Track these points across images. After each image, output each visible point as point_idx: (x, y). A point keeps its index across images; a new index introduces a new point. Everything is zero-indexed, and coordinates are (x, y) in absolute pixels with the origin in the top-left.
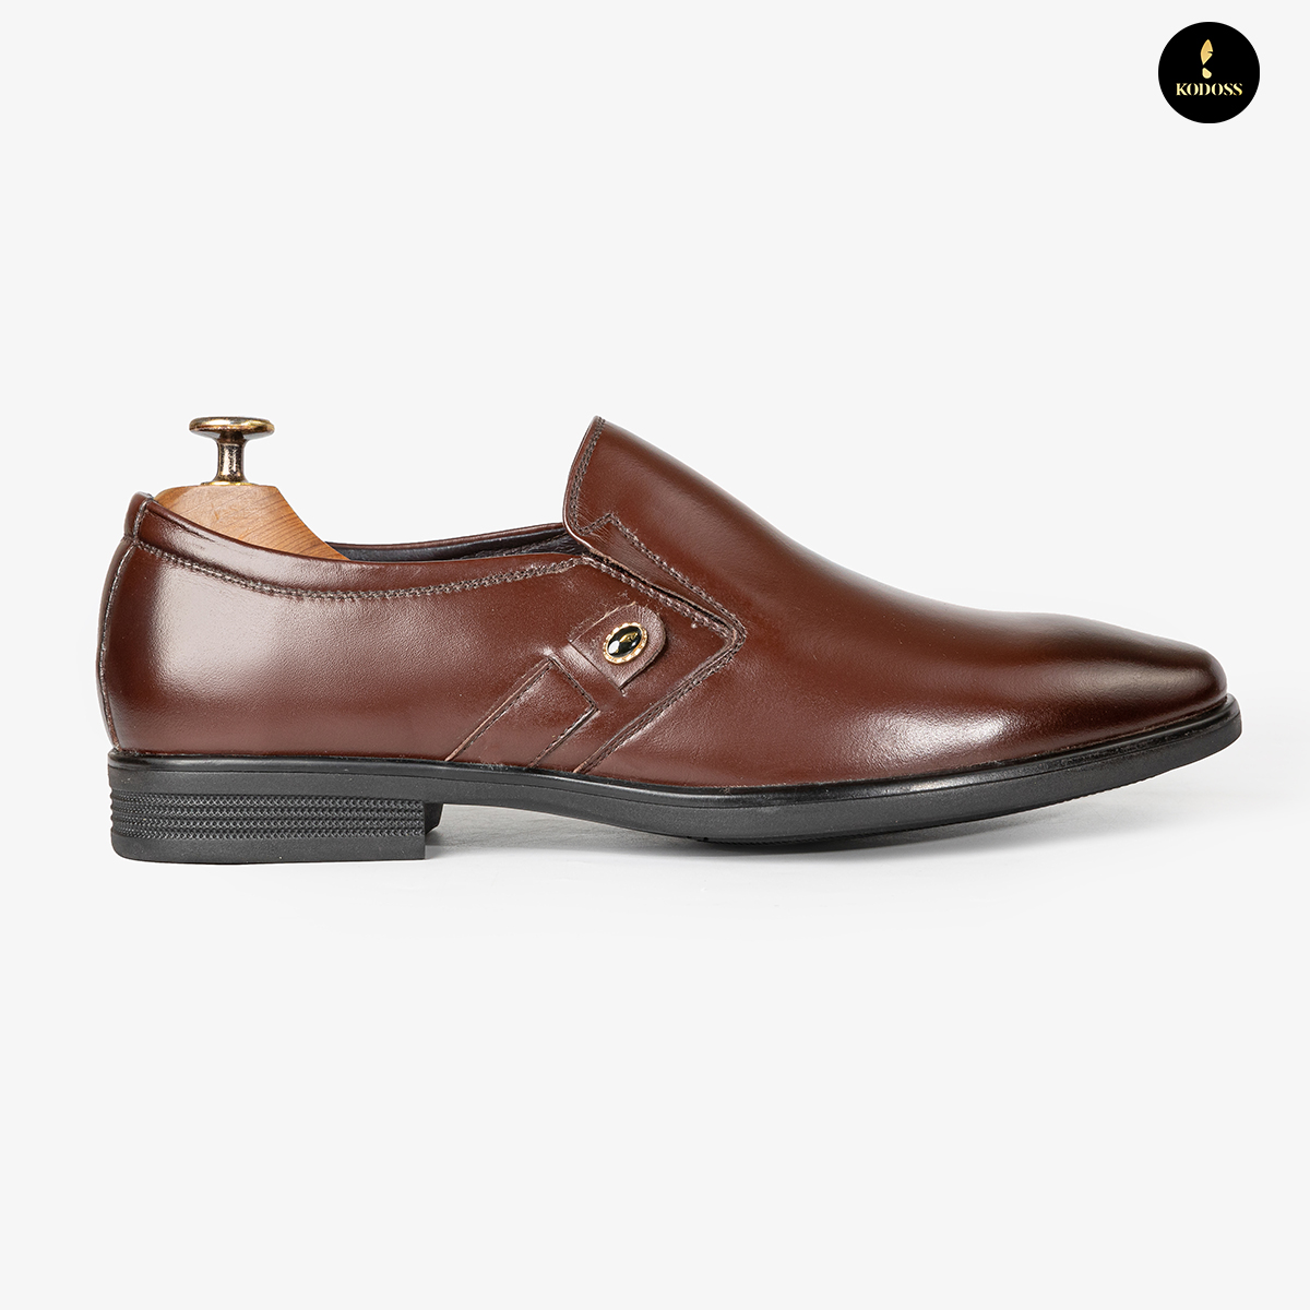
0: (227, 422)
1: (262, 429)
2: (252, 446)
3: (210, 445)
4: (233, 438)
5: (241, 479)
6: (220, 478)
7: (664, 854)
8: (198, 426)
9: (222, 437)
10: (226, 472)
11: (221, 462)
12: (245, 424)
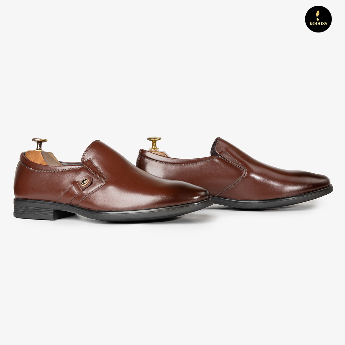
0: (39, 140)
1: (45, 141)
2: (43, 144)
3: (36, 143)
4: (40, 143)
5: (41, 150)
7: (110, 224)
8: (34, 140)
9: (38, 142)
10: (38, 148)
11: (37, 146)
12: (42, 140)
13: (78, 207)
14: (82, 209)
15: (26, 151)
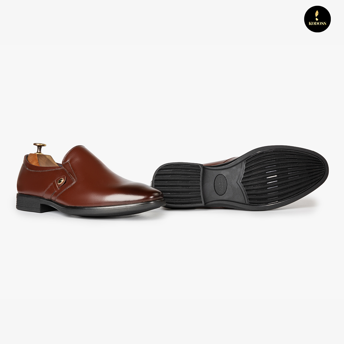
0: (39, 144)
1: (44, 145)
2: (43, 148)
3: (36, 147)
4: (40, 147)
5: (40, 153)
6: (37, 152)
8: (35, 144)
9: (38, 146)
10: (38, 152)
11: (38, 150)
12: (41, 145)
13: (55, 202)
14: (57, 204)
15: (29, 154)
